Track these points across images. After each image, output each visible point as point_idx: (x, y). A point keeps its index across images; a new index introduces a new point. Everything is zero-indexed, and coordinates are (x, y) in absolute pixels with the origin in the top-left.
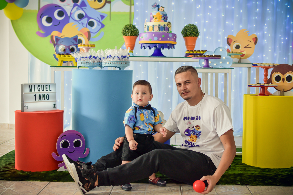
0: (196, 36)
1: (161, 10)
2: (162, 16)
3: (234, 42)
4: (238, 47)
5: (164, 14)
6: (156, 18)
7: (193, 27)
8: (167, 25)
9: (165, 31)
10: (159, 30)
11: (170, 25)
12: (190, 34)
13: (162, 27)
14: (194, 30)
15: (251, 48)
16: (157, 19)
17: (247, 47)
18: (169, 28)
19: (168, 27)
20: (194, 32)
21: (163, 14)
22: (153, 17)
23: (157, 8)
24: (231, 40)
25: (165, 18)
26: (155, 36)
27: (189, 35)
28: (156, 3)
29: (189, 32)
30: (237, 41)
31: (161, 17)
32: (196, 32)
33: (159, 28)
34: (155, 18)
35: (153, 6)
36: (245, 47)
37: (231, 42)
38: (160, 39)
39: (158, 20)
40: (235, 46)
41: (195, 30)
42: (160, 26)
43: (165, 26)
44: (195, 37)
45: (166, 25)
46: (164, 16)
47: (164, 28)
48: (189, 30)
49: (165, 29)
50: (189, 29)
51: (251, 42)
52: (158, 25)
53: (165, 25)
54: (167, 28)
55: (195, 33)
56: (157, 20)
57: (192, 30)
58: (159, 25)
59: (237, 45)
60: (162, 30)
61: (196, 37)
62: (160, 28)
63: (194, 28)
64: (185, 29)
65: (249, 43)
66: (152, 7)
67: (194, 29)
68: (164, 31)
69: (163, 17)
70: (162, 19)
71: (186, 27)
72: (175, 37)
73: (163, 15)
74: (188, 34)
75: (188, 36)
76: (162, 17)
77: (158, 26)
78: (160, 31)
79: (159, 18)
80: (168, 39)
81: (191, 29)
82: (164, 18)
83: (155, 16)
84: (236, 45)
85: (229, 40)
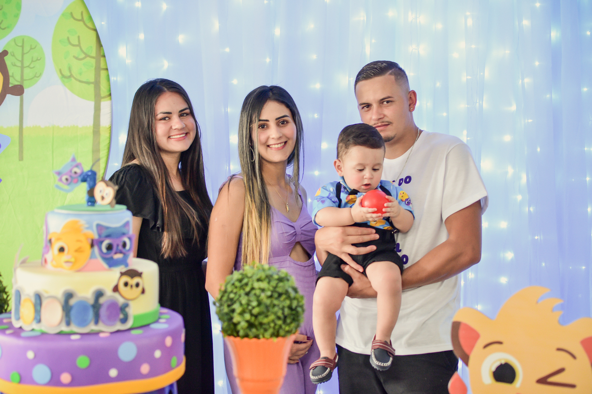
0: (282, 333)
1: (103, 198)
2: (96, 237)
3: (486, 346)
4: (504, 374)
5: (107, 228)
6: (62, 250)
7: (263, 290)
8: (116, 289)
9: (100, 327)
10: (68, 324)
11: (137, 285)
12: (251, 325)
13: (83, 305)
14: (267, 307)
15: (573, 386)
16: (64, 257)
17: (551, 380)
18: (126, 305)
19: (121, 301)
20: (272, 317)
21: (99, 227)
22: (50, 241)
23: (84, 187)
24: (475, 336)
25: (110, 247)
26: (37, 360)
27: (242, 328)
28: (78, 161)
29: (242, 313)
30: (500, 343)
31: (88, 246)
32: (279, 318)
33: (67, 309)
34: (56, 246)
35: (64, 178)
36: (543, 381)
37: (472, 347)
38: (66, 378)
39: (73, 260)
40: (494, 369)
41: (274, 306)
42: (72, 302)
43: (102, 300)
44: (275, 340)
45: (109, 292)
46: (108, 236)
47: (96, 306)
48: (241, 304)
49: (103, 312)
50: (244, 300)
51: (574, 357)
52: (60, 293)
53: (99, 294)
54: (113, 305)
55: (273, 321)
56: (67, 262)
57: (260, 304)
58: (69, 296)
59: (503, 362)
60: (83, 323)
61: (284, 336)
62: (73, 313)
63: (269, 293)
64: (225, 298)
65: (563, 360)
66: (60, 180)
67: (271, 297)
68: (97, 322)
69: (102, 242)
70: (92, 256)
71: (229, 289)
72: (158, 354)
73: (100, 235)
74: (239, 323)
75: (241, 333)
76: (92, 246)
77: (62, 300)
78: (74, 328)
79: (79, 250)
80: (113, 373)
81: (254, 304)
82: (104, 250)
83: (58, 239)
84: (498, 364)
85: (462, 333)
